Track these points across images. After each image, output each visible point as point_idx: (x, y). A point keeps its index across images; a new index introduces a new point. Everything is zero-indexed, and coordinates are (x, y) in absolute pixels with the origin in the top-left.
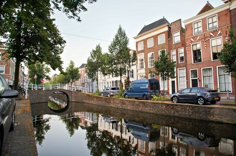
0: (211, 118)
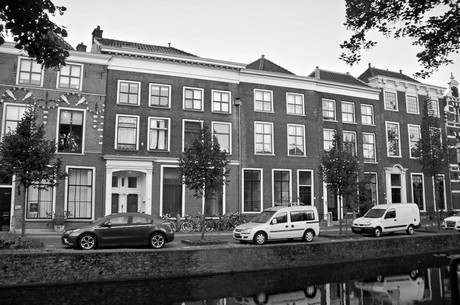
0: (193, 270)
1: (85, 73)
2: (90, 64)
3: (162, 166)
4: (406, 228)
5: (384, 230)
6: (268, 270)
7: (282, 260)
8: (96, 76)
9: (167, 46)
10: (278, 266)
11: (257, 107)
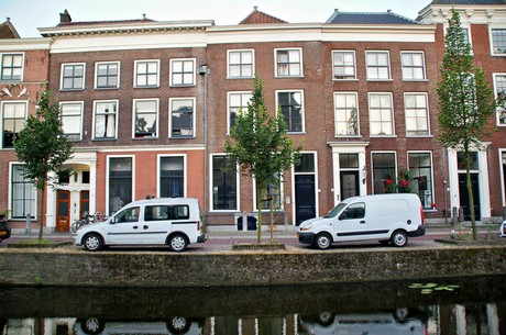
1: (26, 62)
2: (32, 51)
3: (108, 157)
4: (388, 235)
5: (336, 238)
6: (91, 287)
7: (115, 274)
8: (37, 63)
9: (142, 18)
10: (107, 282)
11: (233, 73)
